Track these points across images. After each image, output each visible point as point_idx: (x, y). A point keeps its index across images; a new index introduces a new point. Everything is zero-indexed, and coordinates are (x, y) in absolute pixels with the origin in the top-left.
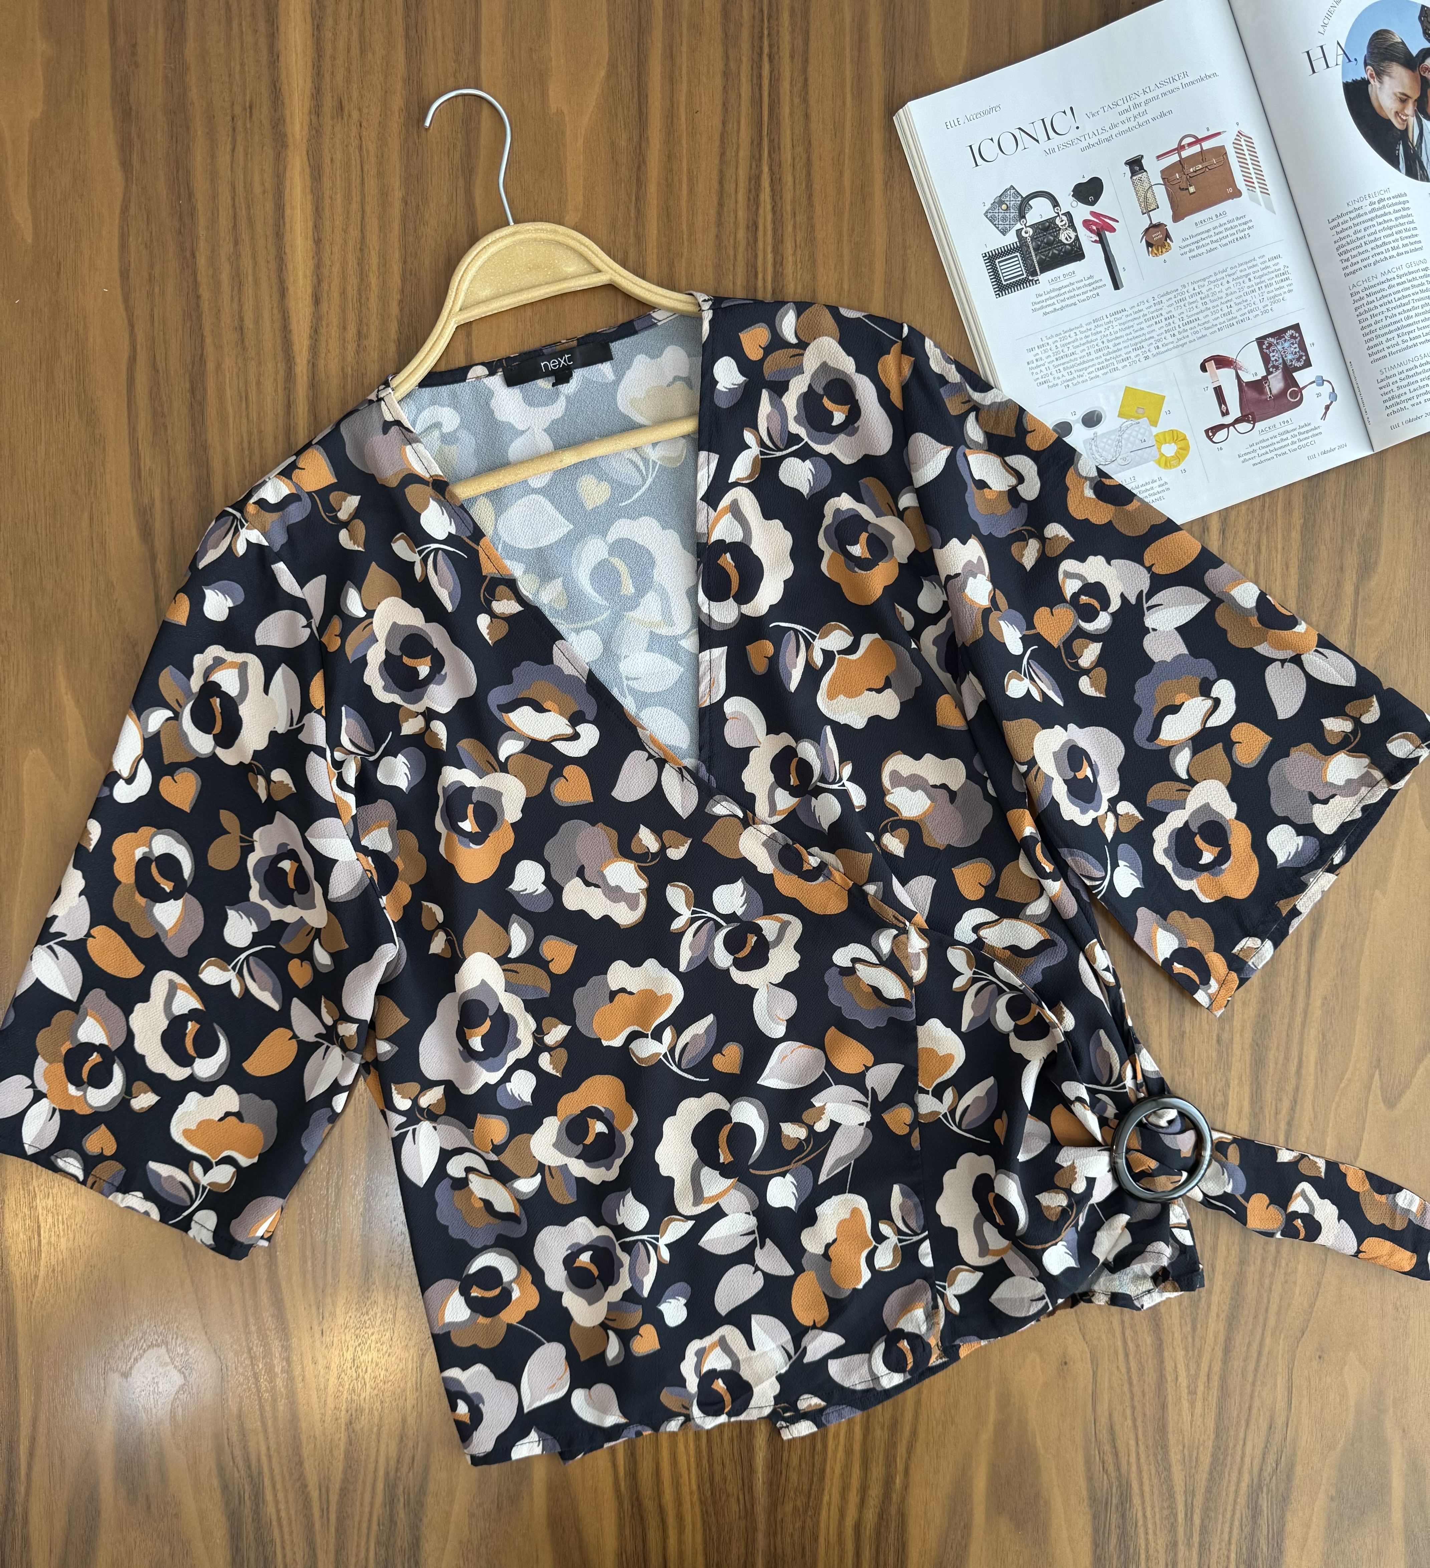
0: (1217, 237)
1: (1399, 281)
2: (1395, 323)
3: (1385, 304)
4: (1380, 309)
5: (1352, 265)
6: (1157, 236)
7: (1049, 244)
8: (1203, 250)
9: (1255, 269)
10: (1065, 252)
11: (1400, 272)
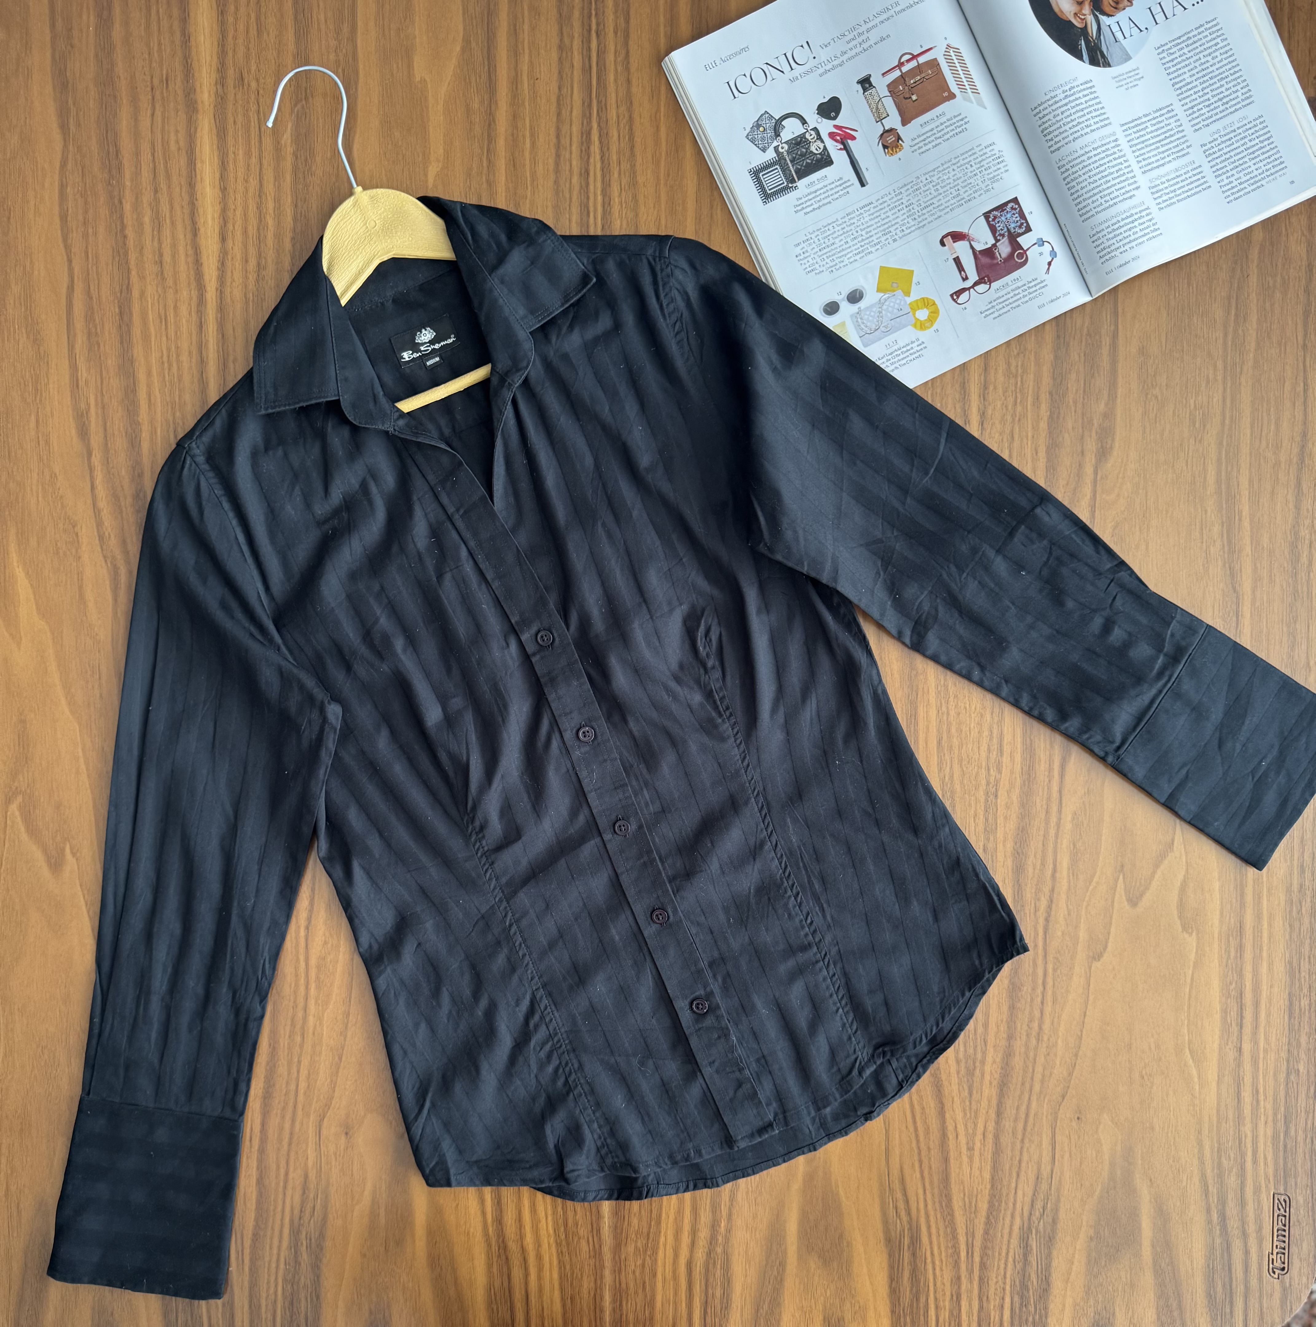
0: (940, 134)
1: (1096, 152)
2: (1097, 187)
3: (1087, 172)
4: (1083, 177)
5: (1056, 143)
6: (891, 139)
7: (803, 155)
8: (930, 146)
9: (975, 156)
10: (817, 160)
11: (1095, 146)
